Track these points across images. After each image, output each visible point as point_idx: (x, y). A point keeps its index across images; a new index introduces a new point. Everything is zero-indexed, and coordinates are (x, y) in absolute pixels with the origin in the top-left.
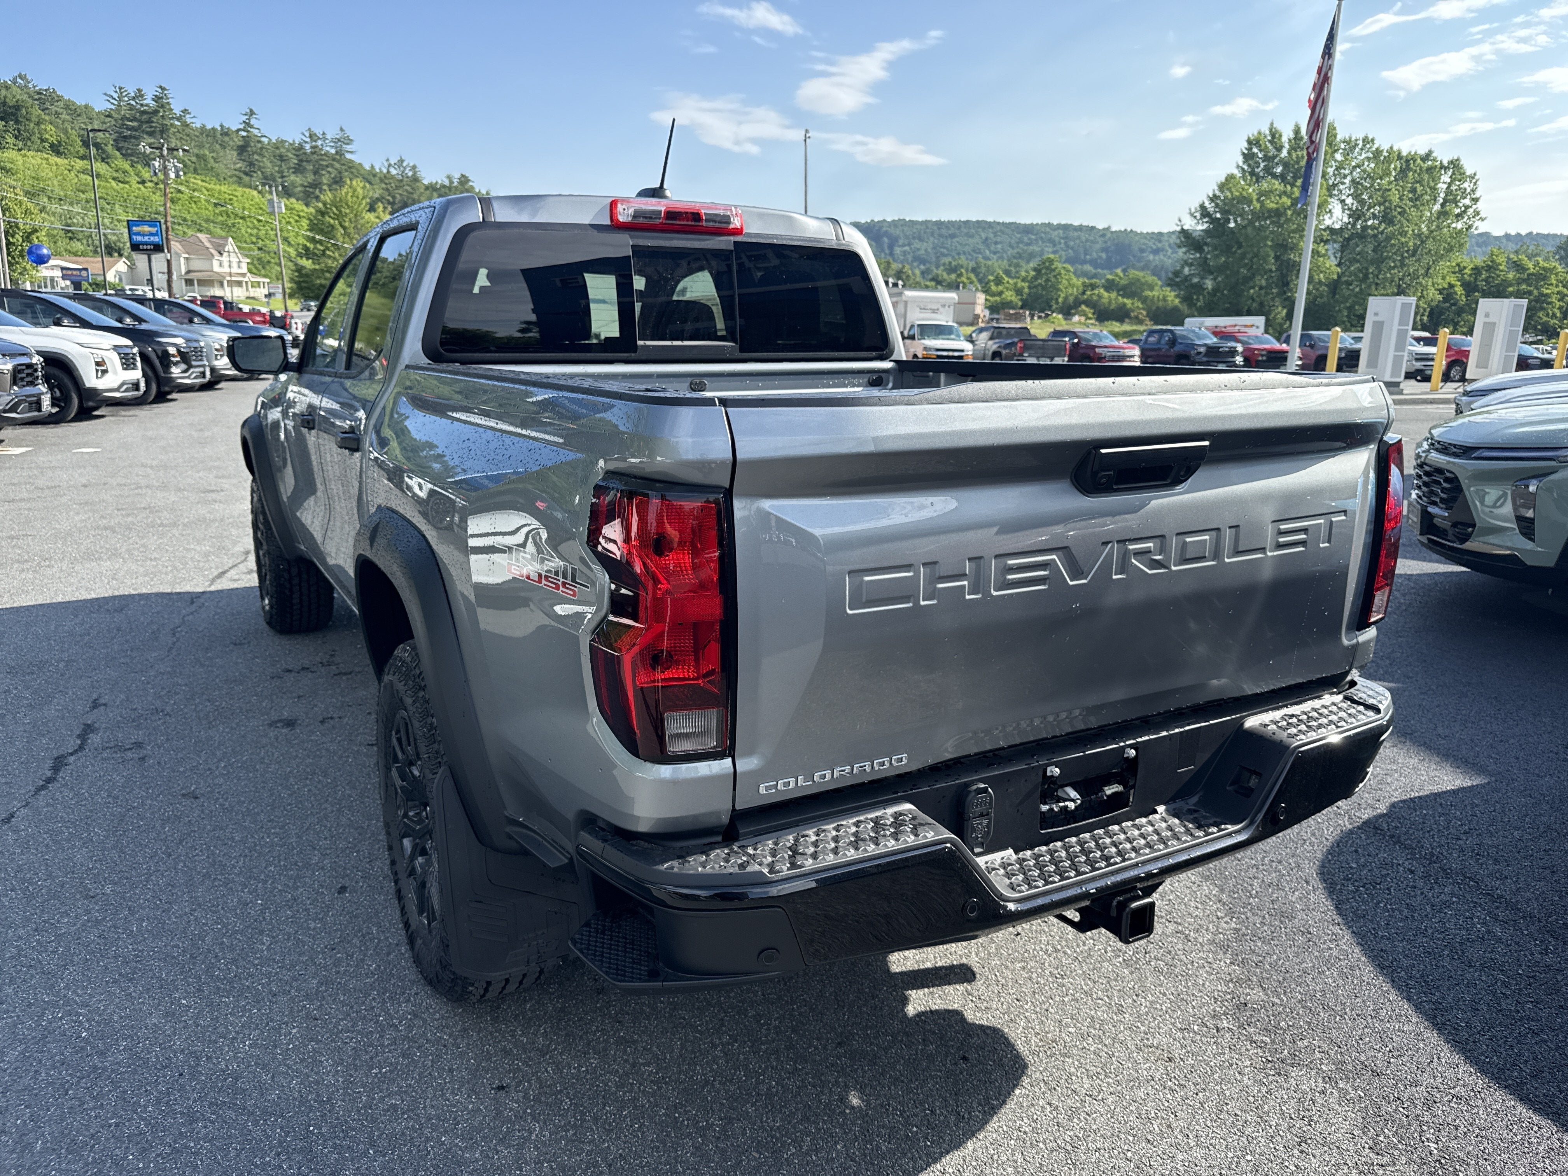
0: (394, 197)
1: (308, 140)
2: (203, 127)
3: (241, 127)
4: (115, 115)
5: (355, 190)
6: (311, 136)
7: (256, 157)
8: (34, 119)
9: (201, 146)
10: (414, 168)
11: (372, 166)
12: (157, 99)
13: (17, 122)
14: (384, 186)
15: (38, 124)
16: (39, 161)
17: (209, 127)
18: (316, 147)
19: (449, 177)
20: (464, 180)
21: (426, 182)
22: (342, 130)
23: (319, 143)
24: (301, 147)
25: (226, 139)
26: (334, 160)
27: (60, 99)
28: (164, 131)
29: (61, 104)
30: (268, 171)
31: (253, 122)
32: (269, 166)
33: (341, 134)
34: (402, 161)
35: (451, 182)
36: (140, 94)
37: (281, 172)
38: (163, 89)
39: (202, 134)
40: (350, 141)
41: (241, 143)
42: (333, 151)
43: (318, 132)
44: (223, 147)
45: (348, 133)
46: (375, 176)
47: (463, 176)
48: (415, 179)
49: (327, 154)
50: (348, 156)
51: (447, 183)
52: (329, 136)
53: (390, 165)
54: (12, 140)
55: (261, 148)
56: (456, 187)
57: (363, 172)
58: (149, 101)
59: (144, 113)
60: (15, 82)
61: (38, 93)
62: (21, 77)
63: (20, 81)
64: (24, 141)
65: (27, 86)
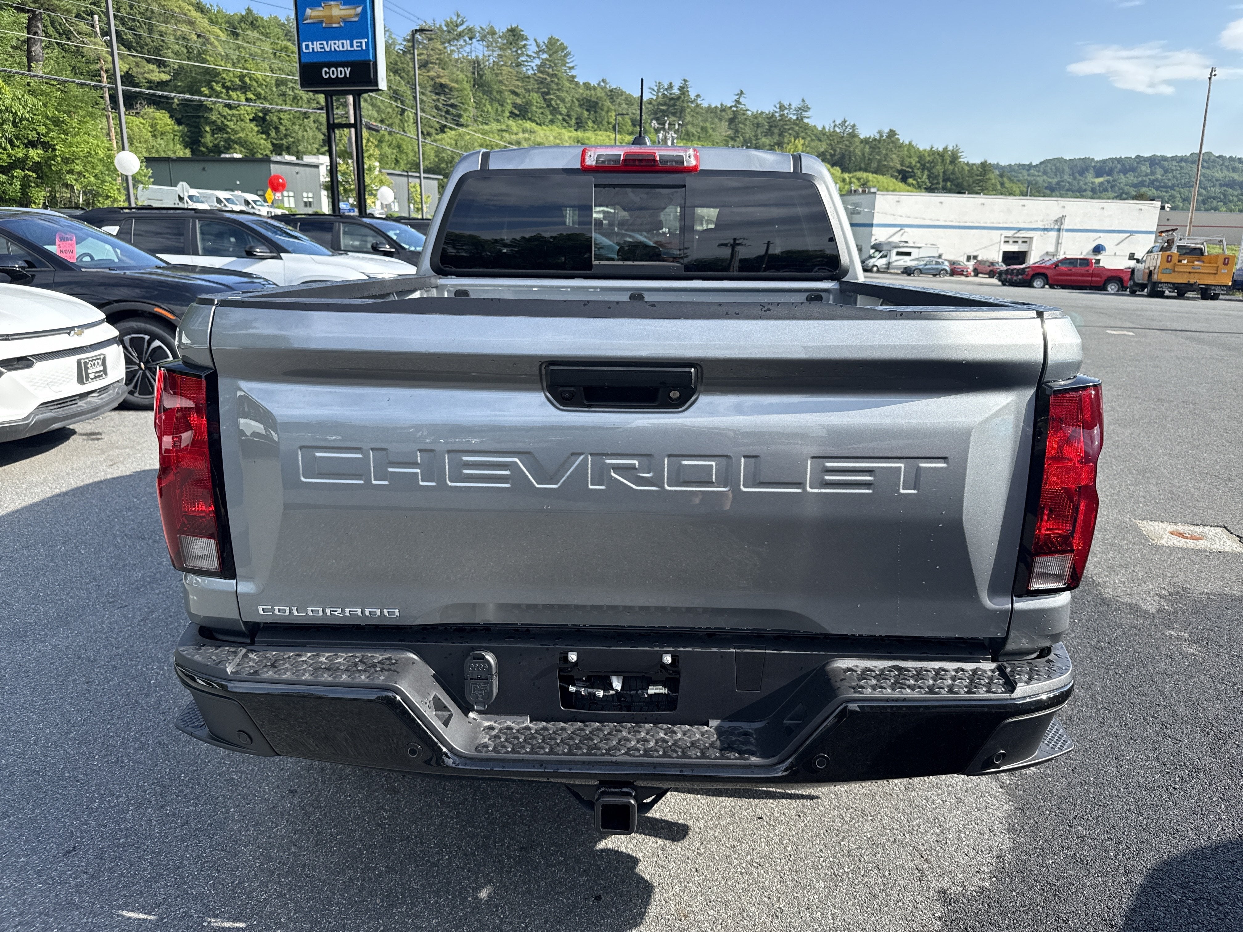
0: (835, 151)
1: (778, 110)
2: (710, 106)
3: (733, 104)
4: (654, 102)
5: (796, 147)
6: (780, 107)
7: (741, 125)
8: (605, 109)
9: (705, 121)
10: (854, 126)
11: (824, 127)
12: (681, 88)
13: (596, 112)
14: (829, 142)
15: (607, 112)
16: (604, 137)
17: (713, 106)
18: (783, 115)
19: (879, 132)
20: (892, 133)
21: (862, 137)
22: (803, 101)
23: (786, 112)
24: (773, 115)
25: (723, 113)
26: (795, 124)
27: (623, 93)
28: (683, 110)
29: (623, 97)
30: (747, 136)
31: (741, 100)
32: (749, 132)
33: (802, 104)
34: (845, 122)
35: (881, 136)
36: (671, 86)
37: (756, 136)
38: (685, 81)
39: (707, 112)
40: (807, 109)
41: (732, 116)
42: (794, 117)
43: (786, 104)
44: (720, 120)
45: (808, 103)
46: (824, 134)
47: (891, 130)
48: (853, 135)
49: (789, 120)
50: (806, 121)
51: (878, 137)
52: (793, 107)
53: (835, 126)
54: (590, 124)
55: (746, 119)
56: (885, 140)
57: (816, 131)
58: (676, 91)
59: (672, 99)
60: (599, 85)
61: (611, 91)
62: (603, 81)
63: (602, 84)
64: (598, 124)
65: (605, 87)
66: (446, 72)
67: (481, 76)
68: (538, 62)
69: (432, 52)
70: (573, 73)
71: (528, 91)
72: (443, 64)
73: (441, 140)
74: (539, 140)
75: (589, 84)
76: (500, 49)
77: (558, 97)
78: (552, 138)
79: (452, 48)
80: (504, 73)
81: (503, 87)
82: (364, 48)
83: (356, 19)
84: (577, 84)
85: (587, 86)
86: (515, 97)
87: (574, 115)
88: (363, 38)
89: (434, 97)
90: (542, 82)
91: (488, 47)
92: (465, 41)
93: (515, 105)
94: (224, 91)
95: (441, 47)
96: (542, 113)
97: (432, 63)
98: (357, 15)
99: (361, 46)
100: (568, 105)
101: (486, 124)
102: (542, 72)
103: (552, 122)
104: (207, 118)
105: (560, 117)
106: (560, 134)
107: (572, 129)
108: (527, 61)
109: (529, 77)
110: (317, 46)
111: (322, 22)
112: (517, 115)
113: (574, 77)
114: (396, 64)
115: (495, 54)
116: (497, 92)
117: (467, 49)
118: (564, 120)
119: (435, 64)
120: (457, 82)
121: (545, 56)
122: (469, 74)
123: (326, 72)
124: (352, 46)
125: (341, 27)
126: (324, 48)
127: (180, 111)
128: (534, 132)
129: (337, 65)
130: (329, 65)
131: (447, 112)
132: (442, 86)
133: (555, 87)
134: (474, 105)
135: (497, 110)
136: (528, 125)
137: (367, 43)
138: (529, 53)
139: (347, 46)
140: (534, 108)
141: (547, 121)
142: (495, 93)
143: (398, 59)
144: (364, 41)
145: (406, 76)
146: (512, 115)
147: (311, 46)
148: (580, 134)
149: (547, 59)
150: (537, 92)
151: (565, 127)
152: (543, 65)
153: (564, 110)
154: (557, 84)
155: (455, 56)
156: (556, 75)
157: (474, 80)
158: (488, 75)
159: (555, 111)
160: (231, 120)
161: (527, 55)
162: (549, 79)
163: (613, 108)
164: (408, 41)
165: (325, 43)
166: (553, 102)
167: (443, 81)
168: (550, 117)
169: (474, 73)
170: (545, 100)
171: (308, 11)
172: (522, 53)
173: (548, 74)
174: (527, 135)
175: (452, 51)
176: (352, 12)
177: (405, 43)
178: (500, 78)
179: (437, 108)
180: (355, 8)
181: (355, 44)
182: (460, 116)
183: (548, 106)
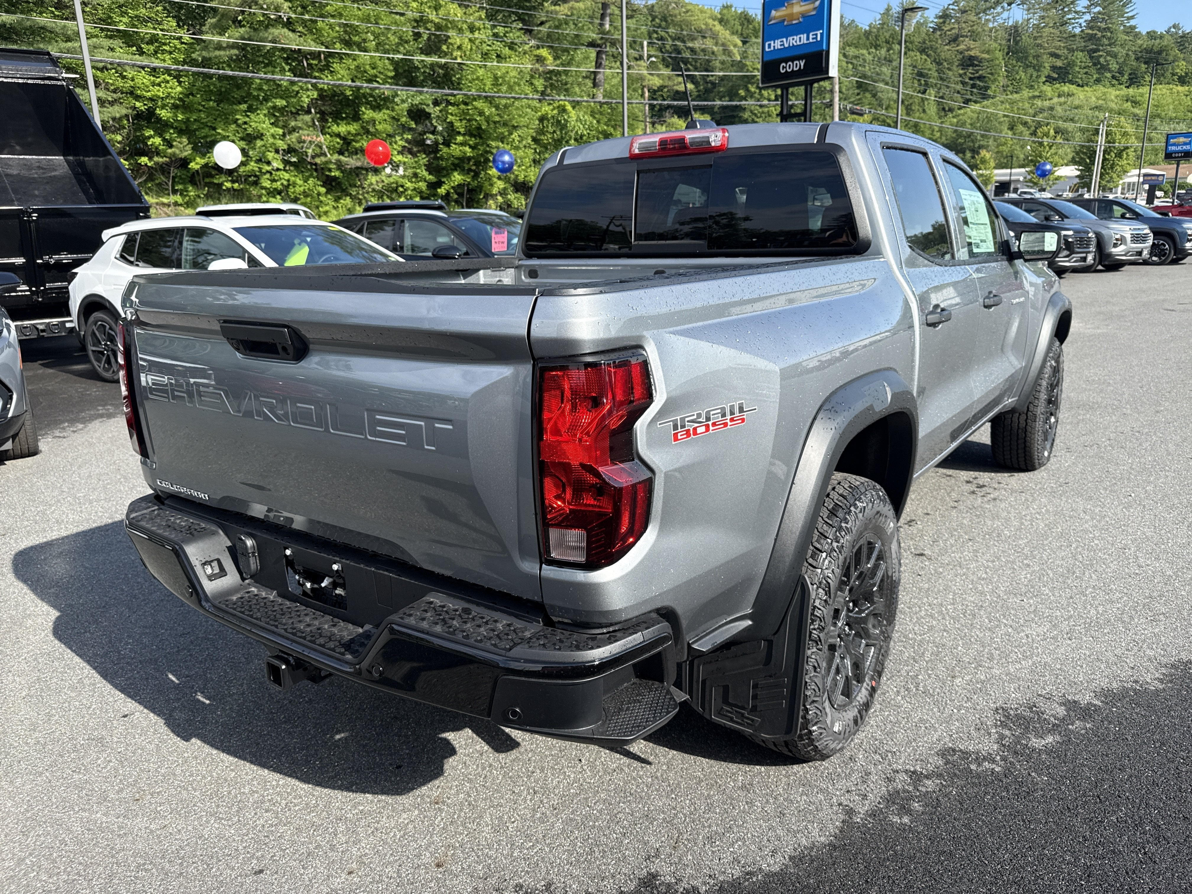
13: (1157, 64)
54: (1148, 78)
60: (1168, 31)
61: (1184, 36)
62: (1174, 26)
63: (1173, 30)
64: (1160, 78)
65: (1176, 33)
66: (977, 44)
67: (1016, 43)
68: (1088, 17)
69: (964, 25)
70: (1132, 22)
71: (1073, 50)
72: (974, 36)
73: (963, 115)
74: (1077, 102)
75: (1154, 32)
76: (1043, 9)
77: (1109, 53)
78: (1094, 99)
79: (987, 17)
80: (1044, 35)
81: (1042, 51)
82: (819, 39)
83: (814, 13)
84: (1137, 35)
85: (1151, 35)
86: (1054, 60)
87: (1127, 70)
88: (819, 30)
89: (961, 72)
90: (1091, 38)
91: (1028, 10)
92: (1002, 7)
93: (1054, 68)
94: (758, 91)
95: (974, 19)
96: (1086, 73)
97: (962, 36)
98: (815, 9)
99: (816, 38)
100: (1121, 61)
101: (1016, 92)
102: (1091, 28)
103: (1098, 81)
104: (741, 117)
105: (1109, 75)
106: (1104, 94)
107: (1123, 87)
108: (1074, 19)
109: (1074, 36)
110: (777, 44)
111: (784, 21)
112: (1055, 79)
113: (1133, 28)
114: (924, 43)
115: (1036, 16)
116: (1034, 57)
117: (1005, 15)
118: (1113, 77)
119: (967, 37)
120: (988, 52)
121: (1098, 9)
122: (1004, 42)
123: (783, 67)
124: (808, 39)
125: (800, 22)
126: (783, 45)
127: (720, 113)
128: (1073, 95)
129: (793, 59)
130: (786, 60)
131: (973, 86)
132: (971, 58)
133: (1106, 42)
134: (1006, 73)
135: (1031, 76)
136: (1066, 88)
137: (822, 34)
138: (1078, 9)
139: (804, 40)
140: (1077, 69)
141: (1092, 81)
142: (1031, 59)
143: (927, 38)
144: (819, 33)
145: (933, 54)
146: (1050, 80)
147: (772, 45)
148: (1131, 91)
149: (1099, 13)
150: (1082, 51)
151: (1113, 86)
152: (1093, 19)
153: (1114, 66)
154: (1109, 39)
155: (991, 25)
156: (1109, 28)
157: (1009, 47)
158: (1025, 40)
159: (1103, 68)
160: (761, 117)
161: (1076, 12)
162: (1099, 34)
163: (1182, 56)
164: (940, 17)
165: (784, 40)
166: (1102, 60)
167: (972, 53)
168: (1095, 76)
169: (1009, 40)
170: (1091, 58)
171: (773, 13)
172: (1070, 11)
173: (1099, 28)
174: (1062, 99)
175: (988, 20)
176: (811, 6)
177: (936, 20)
178: (1039, 42)
179: (964, 83)
180: (814, 3)
181: (811, 36)
182: (987, 88)
183: (1095, 64)
